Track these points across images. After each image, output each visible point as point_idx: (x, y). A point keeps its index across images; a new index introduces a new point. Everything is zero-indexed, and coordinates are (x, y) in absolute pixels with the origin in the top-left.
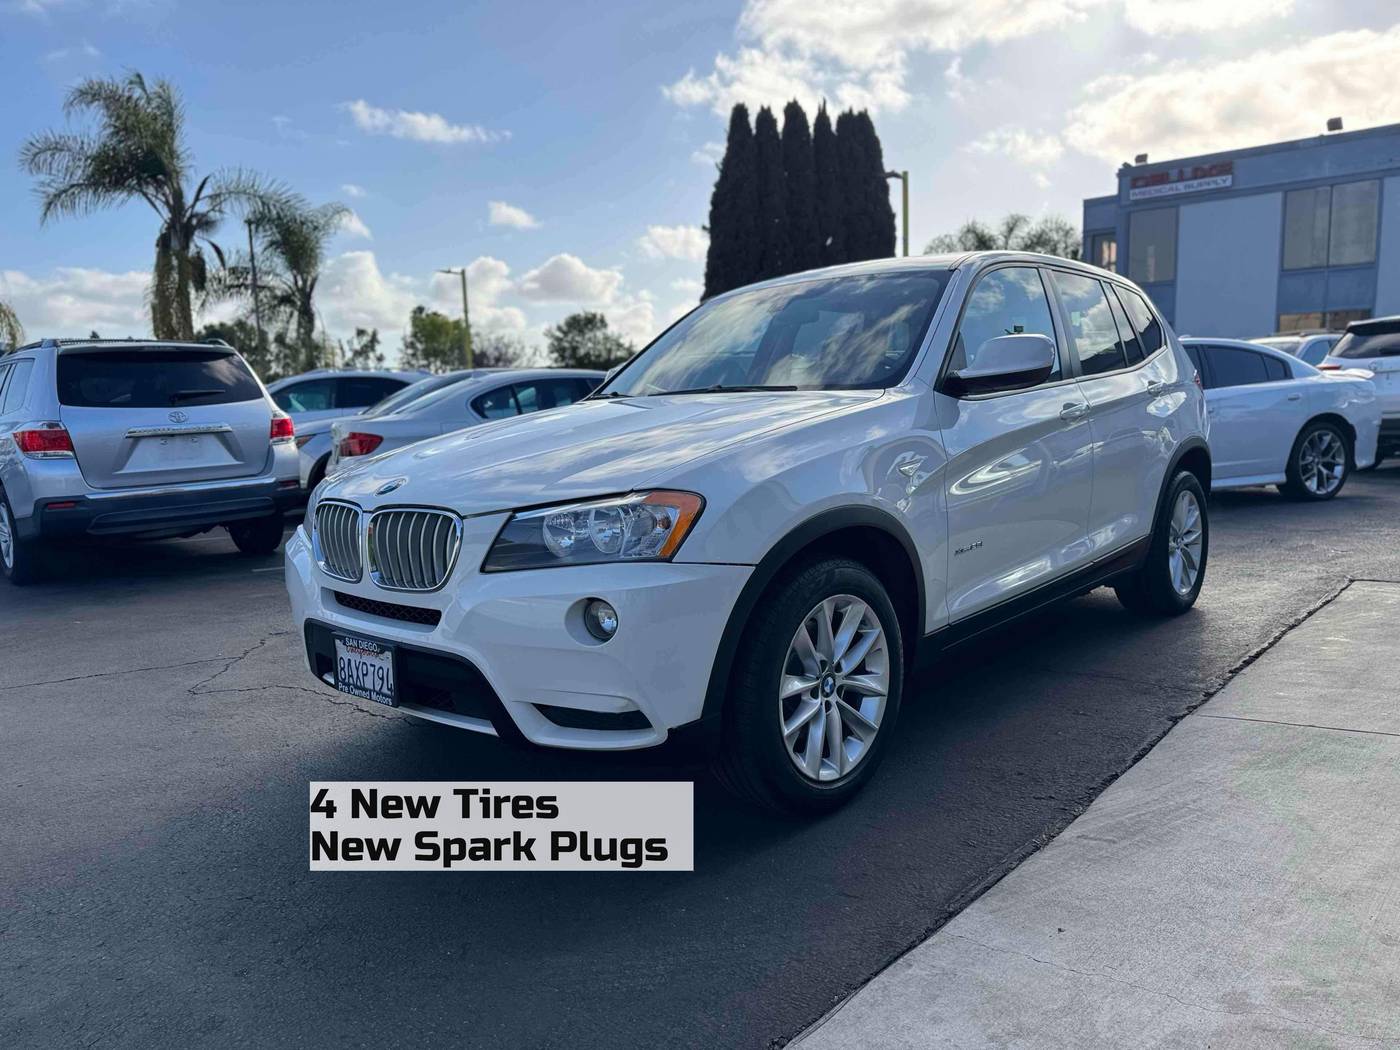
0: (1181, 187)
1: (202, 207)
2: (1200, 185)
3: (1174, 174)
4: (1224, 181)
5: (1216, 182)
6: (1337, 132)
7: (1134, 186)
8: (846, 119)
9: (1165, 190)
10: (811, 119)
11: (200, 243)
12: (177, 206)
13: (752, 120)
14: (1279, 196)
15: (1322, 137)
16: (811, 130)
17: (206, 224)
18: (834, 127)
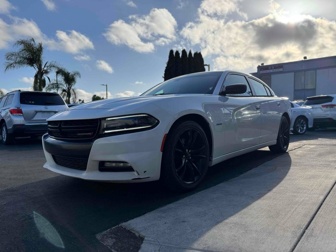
0: (271, 71)
1: (45, 69)
2: (276, 70)
3: (270, 68)
4: (281, 70)
5: (279, 70)
6: (306, 59)
7: (261, 70)
8: (196, 54)
9: (268, 71)
10: (188, 53)
11: (45, 76)
12: (40, 68)
13: (174, 53)
14: (293, 73)
15: (302, 61)
16: (188, 56)
17: (46, 72)
18: (193, 56)
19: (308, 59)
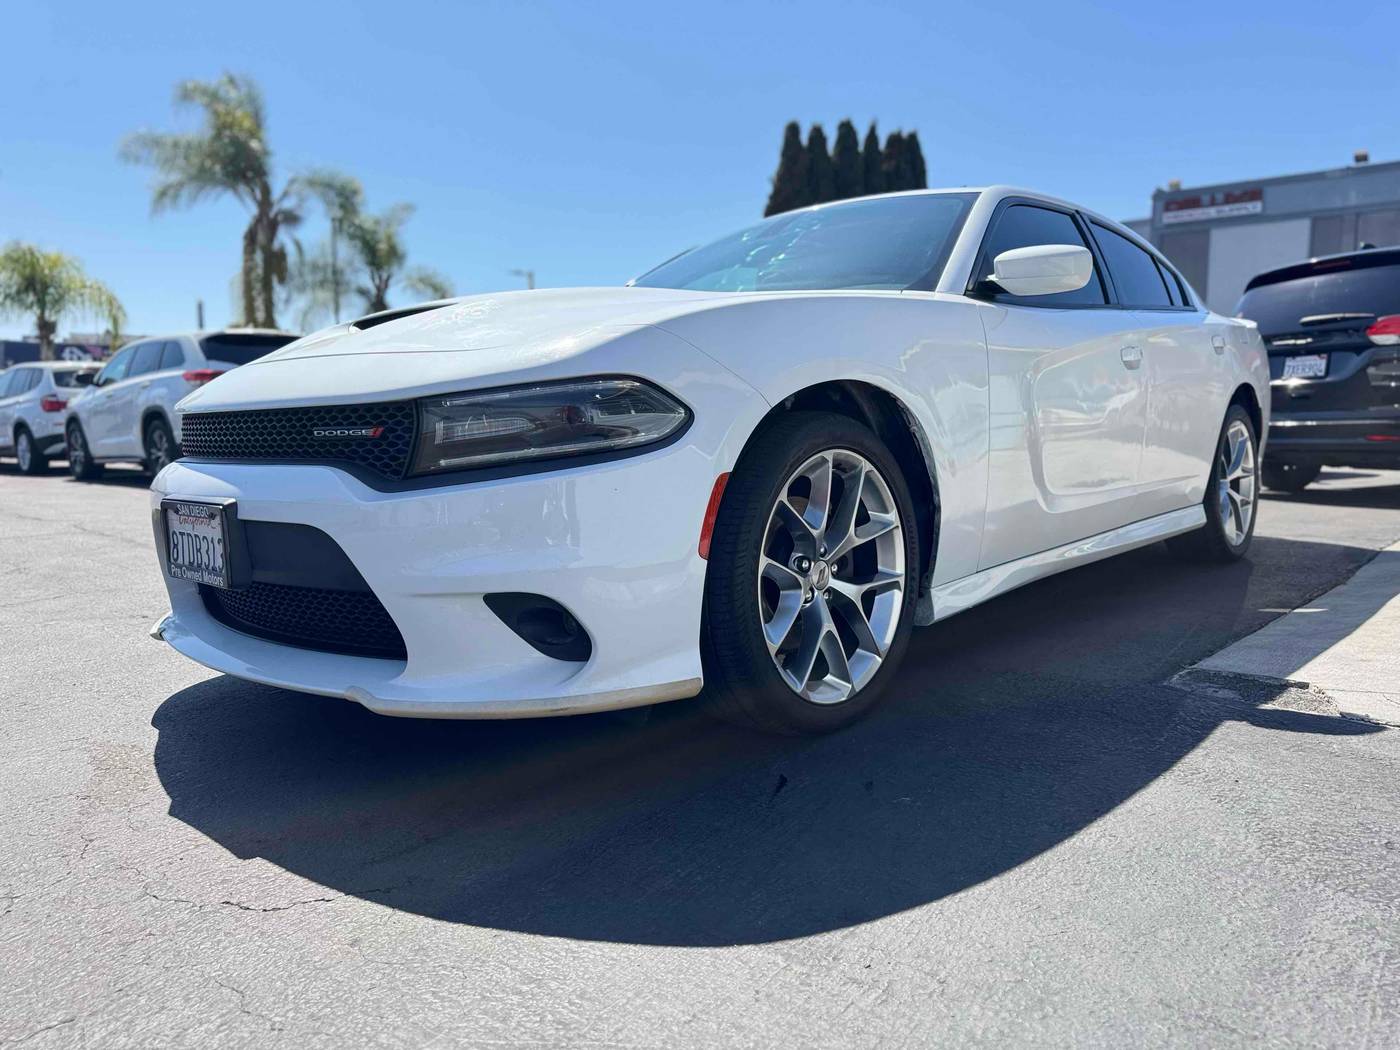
0: (1212, 212)
1: (288, 204)
2: (1231, 210)
3: (1206, 199)
4: (1255, 207)
5: (1246, 208)
6: (1362, 164)
7: (1167, 208)
8: (895, 140)
9: (1197, 214)
11: (284, 238)
12: (265, 203)
13: (804, 138)
14: (1304, 225)
15: (1349, 169)
16: (861, 148)
17: (292, 219)
18: (882, 144)
19: (1374, 160)
